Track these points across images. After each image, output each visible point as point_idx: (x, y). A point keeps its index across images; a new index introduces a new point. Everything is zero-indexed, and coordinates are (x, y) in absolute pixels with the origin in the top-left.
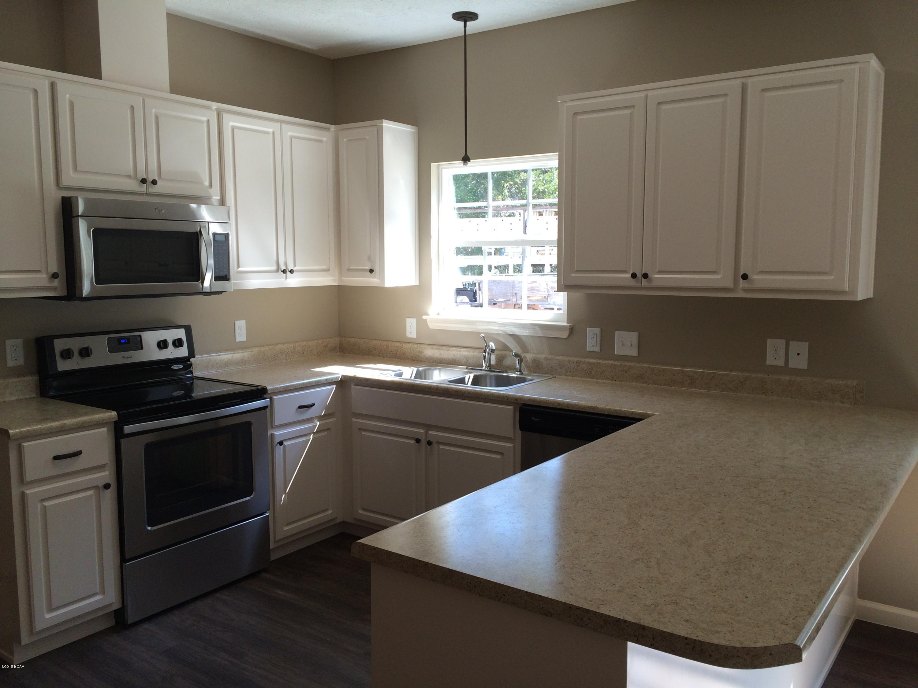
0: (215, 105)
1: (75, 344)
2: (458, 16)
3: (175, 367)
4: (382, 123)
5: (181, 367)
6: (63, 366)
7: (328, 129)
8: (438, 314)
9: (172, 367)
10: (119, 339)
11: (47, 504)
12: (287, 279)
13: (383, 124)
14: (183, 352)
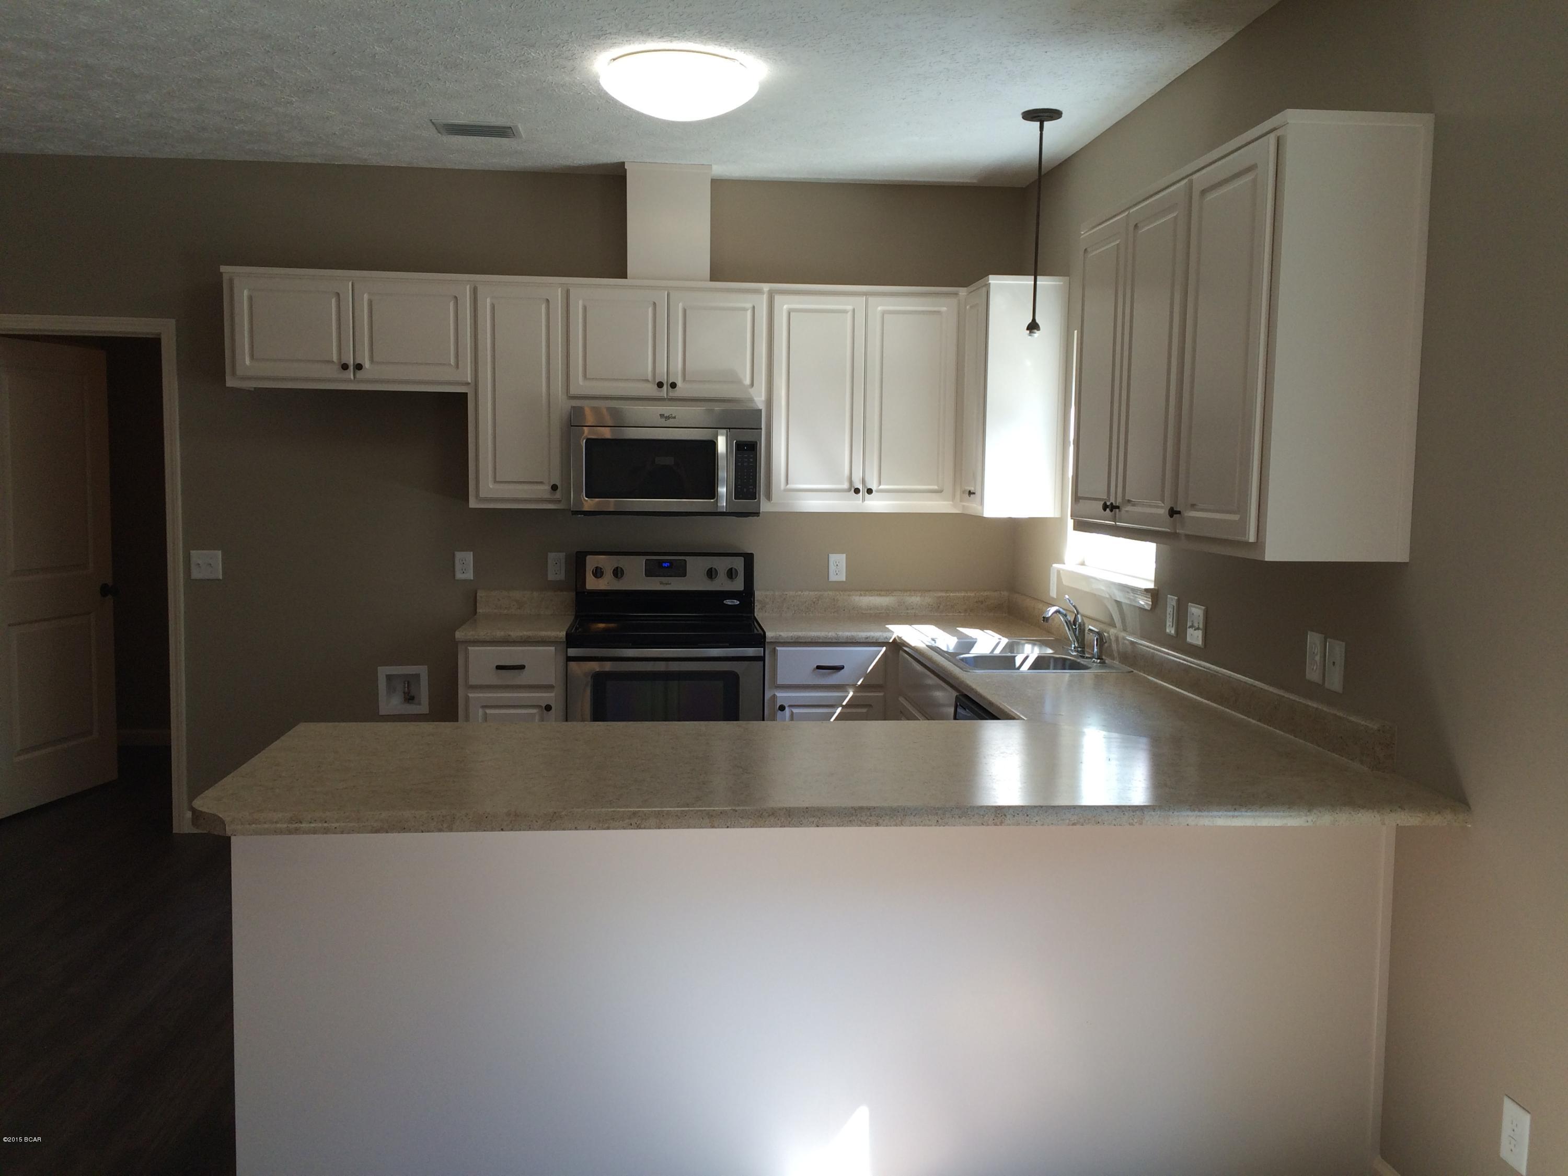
0: (766, 287)
1: (606, 562)
2: (1030, 115)
3: (728, 602)
4: (988, 280)
5: (737, 603)
6: (592, 583)
7: (956, 294)
8: (1083, 564)
9: (725, 602)
10: (660, 563)
11: (488, 711)
12: (864, 501)
13: (990, 282)
14: (738, 585)
